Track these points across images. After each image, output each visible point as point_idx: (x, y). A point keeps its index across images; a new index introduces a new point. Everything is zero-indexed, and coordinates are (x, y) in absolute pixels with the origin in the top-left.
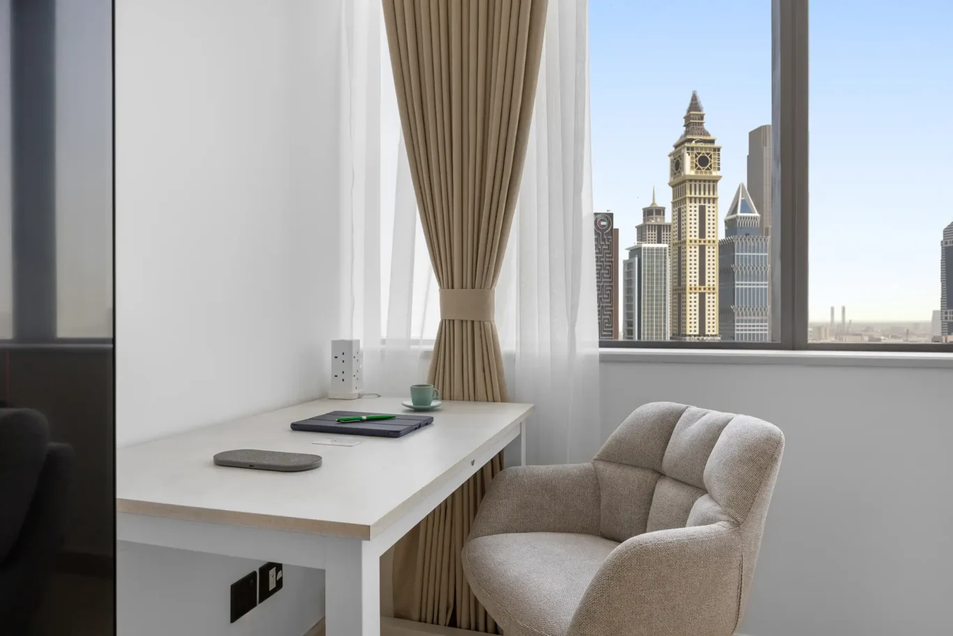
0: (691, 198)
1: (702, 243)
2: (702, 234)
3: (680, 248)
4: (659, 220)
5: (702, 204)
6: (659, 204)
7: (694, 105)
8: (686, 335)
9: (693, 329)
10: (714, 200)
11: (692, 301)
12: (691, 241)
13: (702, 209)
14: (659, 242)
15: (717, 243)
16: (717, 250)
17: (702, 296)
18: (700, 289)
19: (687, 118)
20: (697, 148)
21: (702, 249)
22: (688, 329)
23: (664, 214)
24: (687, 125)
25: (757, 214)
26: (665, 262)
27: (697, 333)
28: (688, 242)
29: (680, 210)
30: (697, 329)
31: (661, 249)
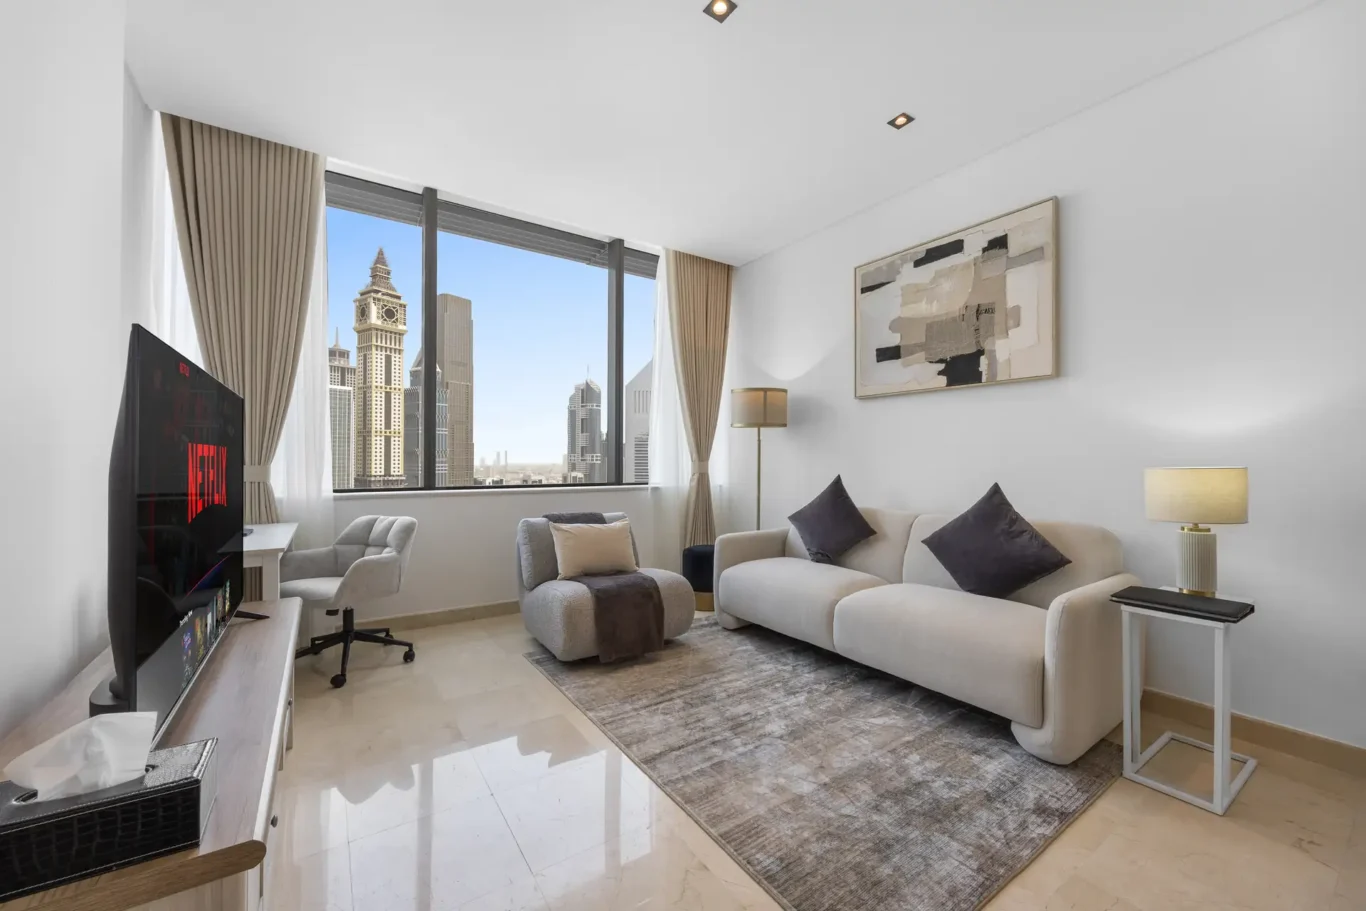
0: (377, 346)
1: (388, 390)
2: (388, 381)
3: (365, 392)
4: (342, 362)
6: (343, 346)
7: (380, 259)
8: (371, 476)
9: (378, 470)
10: (400, 351)
11: (377, 445)
13: (388, 359)
14: (343, 384)
15: (402, 391)
16: (402, 397)
17: (388, 440)
19: (374, 270)
20: (384, 300)
21: (388, 395)
22: (373, 470)
23: (348, 357)
24: (374, 276)
26: (349, 405)
27: (383, 473)
28: (374, 388)
29: (365, 356)
30: (383, 470)
31: (345, 391)
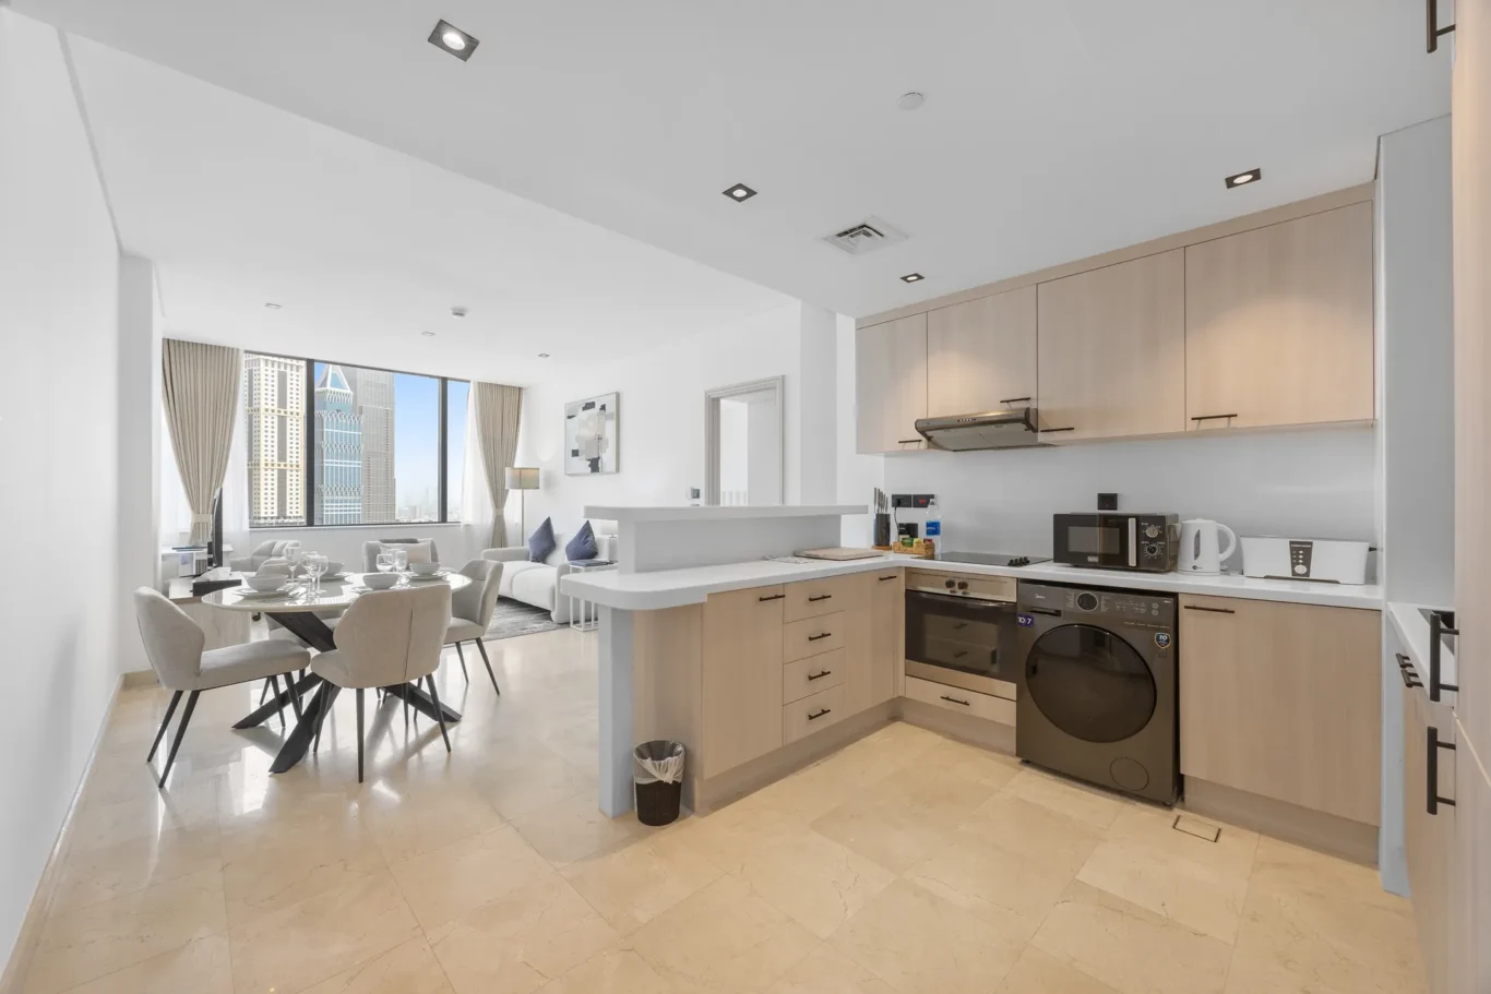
5: (282, 369)
12: (267, 410)
18: (279, 465)
25: (349, 391)
